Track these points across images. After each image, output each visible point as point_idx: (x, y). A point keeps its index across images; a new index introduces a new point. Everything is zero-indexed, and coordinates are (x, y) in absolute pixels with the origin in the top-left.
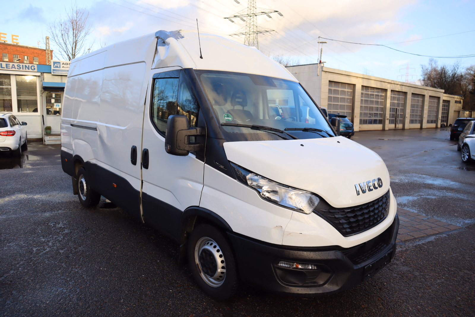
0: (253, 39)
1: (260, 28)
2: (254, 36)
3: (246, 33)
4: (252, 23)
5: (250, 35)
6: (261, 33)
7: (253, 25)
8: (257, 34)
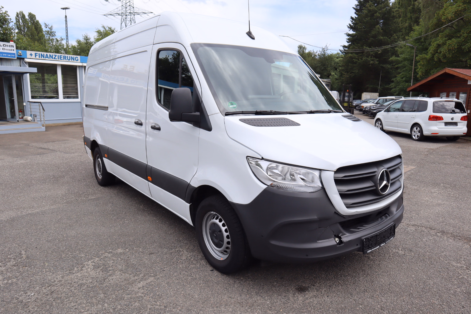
0: (131, 21)
1: (138, 9)
2: (131, 18)
3: (122, 13)
4: (129, 4)
5: (126, 15)
6: (139, 14)
7: (130, 5)
8: (134, 15)
